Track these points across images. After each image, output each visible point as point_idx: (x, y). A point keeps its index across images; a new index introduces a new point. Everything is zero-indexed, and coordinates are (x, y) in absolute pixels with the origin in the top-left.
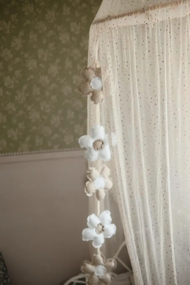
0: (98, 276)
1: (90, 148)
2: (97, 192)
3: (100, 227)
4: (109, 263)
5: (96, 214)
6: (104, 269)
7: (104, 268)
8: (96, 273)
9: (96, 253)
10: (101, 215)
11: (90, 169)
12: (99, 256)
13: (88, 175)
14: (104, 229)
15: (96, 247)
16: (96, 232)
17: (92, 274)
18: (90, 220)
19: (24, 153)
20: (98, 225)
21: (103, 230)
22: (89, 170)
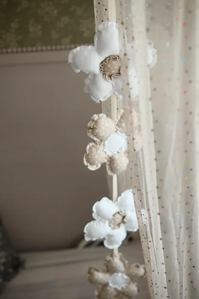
0: (116, 289)
1: (95, 75)
2: (111, 160)
3: (119, 218)
4: (134, 270)
5: (111, 198)
6: (127, 279)
7: (126, 277)
8: (111, 285)
9: (112, 256)
10: (119, 198)
11: (96, 119)
12: (117, 261)
13: (91, 130)
14: (125, 220)
15: (110, 247)
16: (110, 226)
17: (105, 285)
18: (97, 209)
19: (9, 50)
20: (114, 215)
21: (124, 223)
22: (93, 120)
